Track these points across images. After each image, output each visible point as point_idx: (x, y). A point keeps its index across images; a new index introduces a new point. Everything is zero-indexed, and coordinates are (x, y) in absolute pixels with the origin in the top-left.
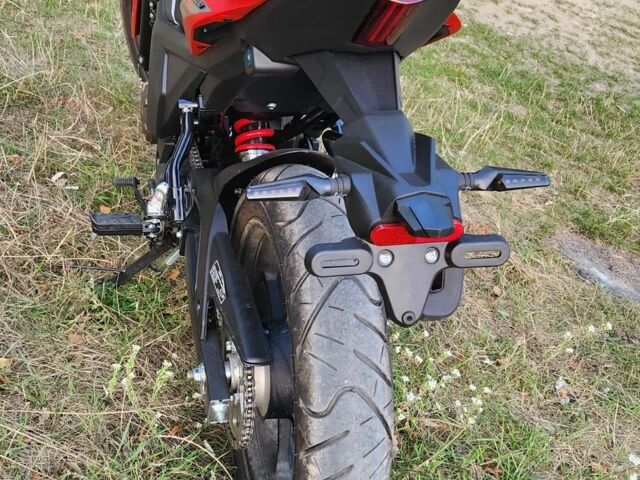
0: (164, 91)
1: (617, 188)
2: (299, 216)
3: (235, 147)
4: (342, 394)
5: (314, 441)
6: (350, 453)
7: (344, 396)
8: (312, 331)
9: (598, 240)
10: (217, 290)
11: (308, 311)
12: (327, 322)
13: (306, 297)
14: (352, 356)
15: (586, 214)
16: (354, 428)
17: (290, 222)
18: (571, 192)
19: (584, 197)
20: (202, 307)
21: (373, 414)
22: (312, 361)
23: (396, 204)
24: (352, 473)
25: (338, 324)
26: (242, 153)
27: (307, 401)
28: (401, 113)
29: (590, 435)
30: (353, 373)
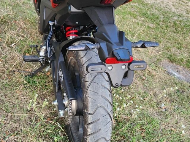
1: (180, 48)
2: (85, 56)
4: (97, 108)
5: (89, 122)
6: (100, 125)
7: (98, 109)
8: (89, 90)
9: (174, 63)
10: (61, 78)
11: (87, 84)
12: (93, 87)
13: (87, 80)
14: (101, 97)
15: (171, 56)
16: (101, 118)
17: (82, 58)
18: (166, 49)
19: (170, 51)
20: (56, 83)
21: (107, 114)
22: (89, 98)
23: (113, 52)
24: (101, 131)
25: (96, 88)
26: (68, 37)
27: (87, 110)
29: (171, 120)
30: (101, 102)
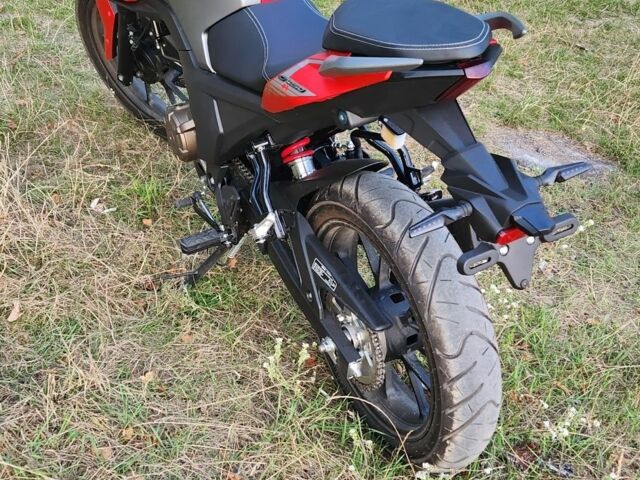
0: (221, 130)
2: (393, 218)
3: (282, 159)
4: (466, 338)
5: (453, 374)
6: (479, 375)
7: (468, 340)
8: (434, 300)
9: (519, 128)
10: (326, 281)
11: (426, 288)
12: (443, 292)
13: (422, 278)
14: (467, 311)
16: (479, 358)
17: (388, 224)
18: (484, 89)
19: (494, 90)
20: (313, 295)
21: (489, 345)
22: (439, 321)
23: (512, 218)
24: (484, 388)
25: (451, 291)
26: (290, 164)
27: (442, 350)
28: (480, 144)
30: (472, 322)
